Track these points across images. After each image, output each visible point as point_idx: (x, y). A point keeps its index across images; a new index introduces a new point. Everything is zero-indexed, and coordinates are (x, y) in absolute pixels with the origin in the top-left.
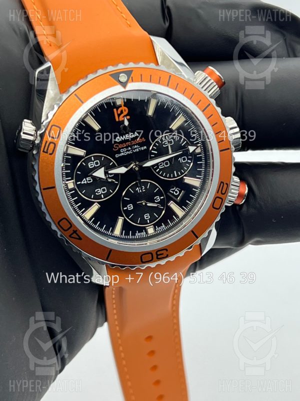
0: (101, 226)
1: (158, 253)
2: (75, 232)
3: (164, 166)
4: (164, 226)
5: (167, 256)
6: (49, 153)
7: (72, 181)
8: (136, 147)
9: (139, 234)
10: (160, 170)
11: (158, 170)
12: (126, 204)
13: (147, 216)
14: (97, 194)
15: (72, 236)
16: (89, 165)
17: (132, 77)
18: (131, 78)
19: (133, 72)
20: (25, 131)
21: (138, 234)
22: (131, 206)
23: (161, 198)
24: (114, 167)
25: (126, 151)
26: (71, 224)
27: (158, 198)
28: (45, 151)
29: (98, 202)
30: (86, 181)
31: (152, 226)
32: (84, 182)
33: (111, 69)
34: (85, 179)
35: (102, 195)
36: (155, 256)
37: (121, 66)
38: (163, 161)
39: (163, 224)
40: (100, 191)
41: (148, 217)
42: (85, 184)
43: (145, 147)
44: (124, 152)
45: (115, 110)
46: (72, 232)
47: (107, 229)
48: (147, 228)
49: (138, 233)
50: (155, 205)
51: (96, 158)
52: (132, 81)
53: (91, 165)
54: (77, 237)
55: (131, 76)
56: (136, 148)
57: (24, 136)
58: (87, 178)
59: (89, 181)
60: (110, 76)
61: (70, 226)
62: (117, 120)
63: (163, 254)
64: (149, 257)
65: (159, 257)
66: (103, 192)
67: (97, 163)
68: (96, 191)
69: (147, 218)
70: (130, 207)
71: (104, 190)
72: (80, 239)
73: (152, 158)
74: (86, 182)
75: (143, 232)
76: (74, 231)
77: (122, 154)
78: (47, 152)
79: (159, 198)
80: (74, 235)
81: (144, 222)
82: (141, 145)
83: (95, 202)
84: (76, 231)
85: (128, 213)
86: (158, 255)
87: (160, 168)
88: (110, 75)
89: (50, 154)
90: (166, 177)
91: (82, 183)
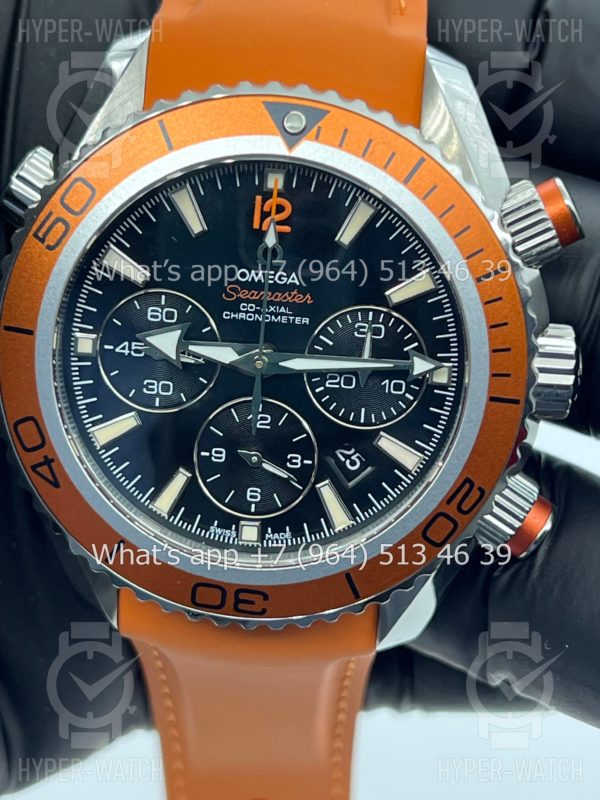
0: (129, 474)
1: (242, 596)
2: (48, 462)
3: (339, 383)
4: (288, 535)
5: (262, 613)
6: (46, 244)
7: (94, 336)
8: (283, 310)
9: (219, 531)
10: (327, 391)
11: (322, 388)
12: (210, 442)
13: (253, 494)
14: (145, 390)
15: (38, 469)
16: (149, 314)
17: (319, 128)
18: (316, 128)
19: (327, 116)
20: (22, 174)
21: (215, 530)
22: (221, 453)
23: (306, 462)
24: (210, 338)
25: (254, 313)
26: (44, 441)
27: (297, 461)
28: (40, 235)
29: (139, 412)
30: (130, 349)
31: (257, 523)
32: (123, 349)
33: (274, 88)
34: (126, 343)
35: (157, 400)
36: (230, 600)
37: (303, 91)
38: (341, 372)
39: (288, 528)
40: (155, 387)
41: (256, 497)
42: (123, 354)
43: (306, 321)
44: (247, 312)
45: (259, 198)
46: (42, 460)
47: (141, 487)
48: (242, 523)
49: (218, 526)
50: (283, 474)
51: (172, 301)
52: (317, 138)
53: (154, 314)
54: (50, 477)
55: (319, 124)
56: (282, 314)
57: (16, 185)
58: (134, 344)
59: (136, 351)
60: (263, 106)
61: (40, 442)
62: (256, 225)
63: (252, 603)
64: (215, 597)
65: (241, 606)
66: (161, 393)
67: (170, 315)
68: (145, 383)
69: (251, 497)
70: (219, 455)
71: (166, 388)
72: (56, 484)
73: (313, 353)
74: (127, 352)
75: (230, 529)
76: (46, 457)
77: (242, 316)
78: (42, 240)
79: (299, 461)
80: (44, 470)
81: (241, 505)
82: (298, 309)
83: (131, 409)
84: (53, 460)
85: (207, 467)
86: (238, 601)
87: (327, 385)
88: (264, 102)
89: (49, 248)
90: (334, 413)
91: (118, 350)
